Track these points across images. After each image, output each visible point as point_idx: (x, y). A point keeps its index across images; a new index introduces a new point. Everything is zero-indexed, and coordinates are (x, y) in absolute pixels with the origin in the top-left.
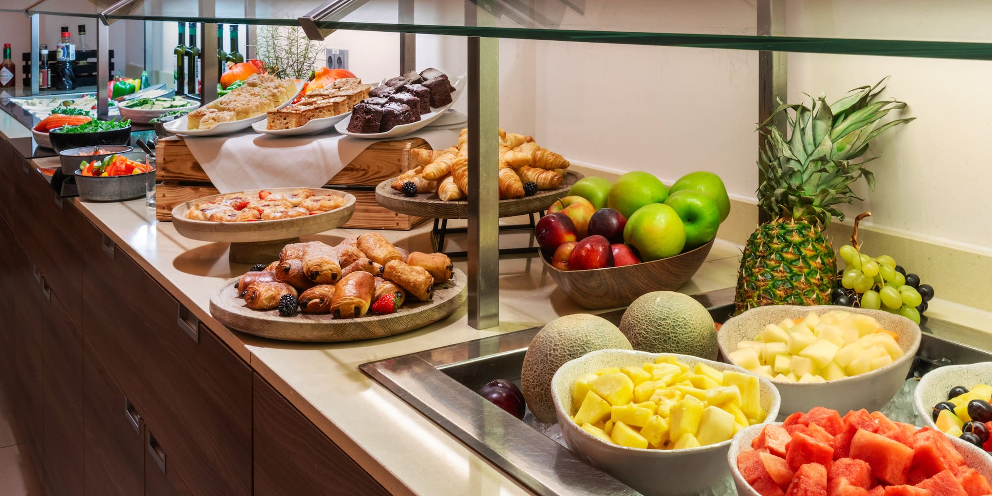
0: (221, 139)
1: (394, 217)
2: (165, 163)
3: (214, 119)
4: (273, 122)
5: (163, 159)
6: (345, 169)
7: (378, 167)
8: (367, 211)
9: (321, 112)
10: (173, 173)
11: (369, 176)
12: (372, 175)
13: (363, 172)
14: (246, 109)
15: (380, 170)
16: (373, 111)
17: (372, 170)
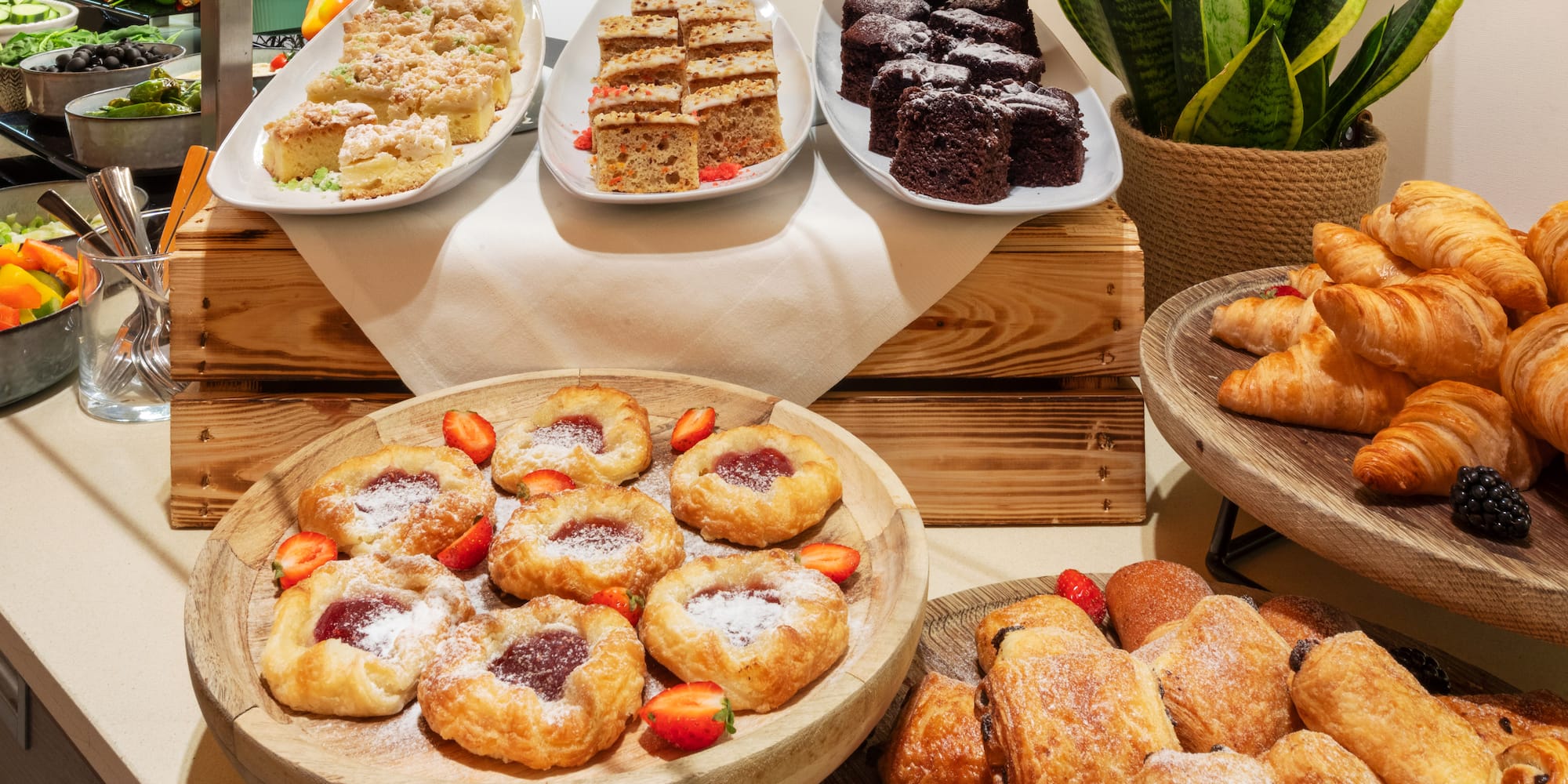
0: (428, 222)
1: (1096, 482)
2: (209, 317)
3: (391, 149)
4: (623, 157)
5: (199, 302)
6: (920, 324)
7: (1037, 312)
8: (995, 464)
9: (758, 112)
10: (241, 351)
11: (1003, 346)
12: (1014, 341)
13: (983, 332)
14: (461, 99)
15: (1042, 322)
16: (996, 121)
17: (1015, 326)
